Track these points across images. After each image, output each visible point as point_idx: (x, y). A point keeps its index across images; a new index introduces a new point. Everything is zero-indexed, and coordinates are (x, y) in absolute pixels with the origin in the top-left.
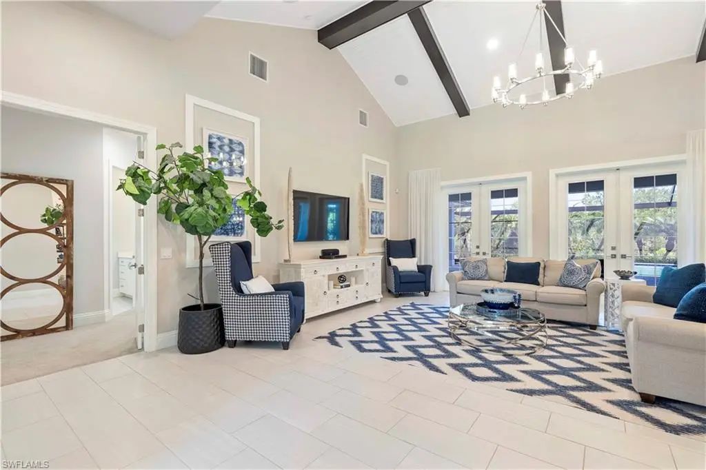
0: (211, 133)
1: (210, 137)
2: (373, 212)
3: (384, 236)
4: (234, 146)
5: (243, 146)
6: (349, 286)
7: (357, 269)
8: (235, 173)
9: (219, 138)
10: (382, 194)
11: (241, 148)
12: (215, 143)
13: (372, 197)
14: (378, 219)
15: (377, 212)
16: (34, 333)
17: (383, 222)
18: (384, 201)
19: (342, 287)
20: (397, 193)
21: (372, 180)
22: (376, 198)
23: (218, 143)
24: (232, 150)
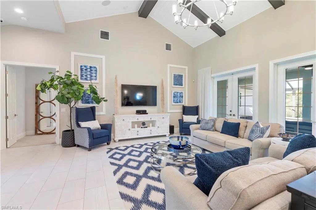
0: (81, 65)
1: (81, 66)
2: (175, 92)
3: (183, 104)
4: (92, 69)
5: (96, 68)
6: (147, 127)
7: (151, 120)
8: (93, 79)
9: (85, 66)
10: (182, 83)
11: (95, 69)
12: (83, 69)
13: (174, 85)
14: (179, 96)
15: (178, 92)
16: (47, 133)
17: (182, 97)
18: (183, 86)
19: (142, 128)
20: (194, 82)
21: (174, 77)
22: (177, 85)
23: (85, 68)
24: (91, 70)
